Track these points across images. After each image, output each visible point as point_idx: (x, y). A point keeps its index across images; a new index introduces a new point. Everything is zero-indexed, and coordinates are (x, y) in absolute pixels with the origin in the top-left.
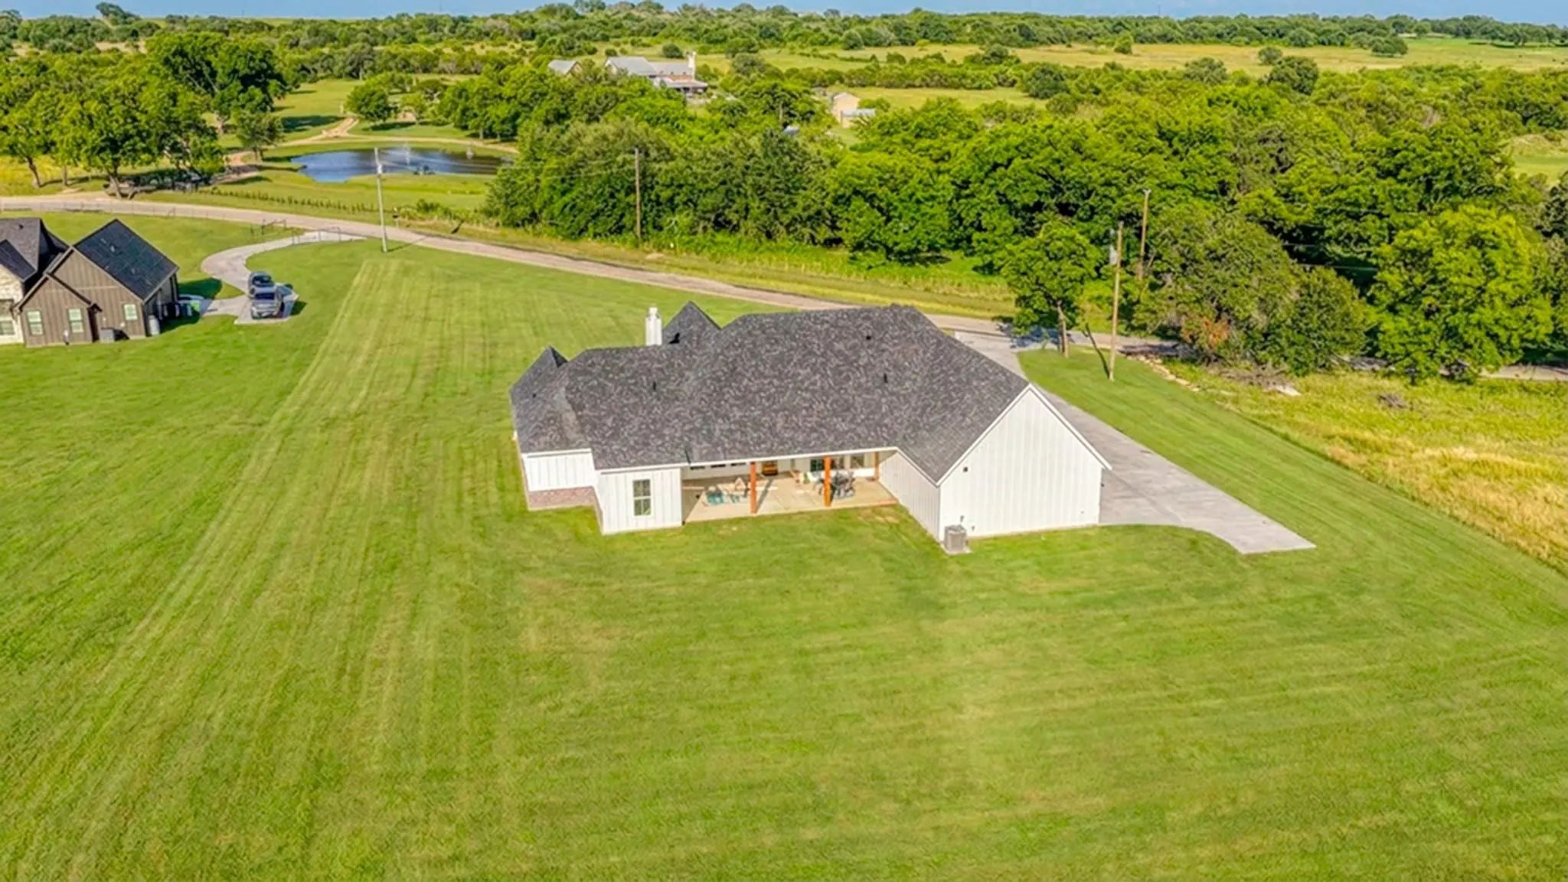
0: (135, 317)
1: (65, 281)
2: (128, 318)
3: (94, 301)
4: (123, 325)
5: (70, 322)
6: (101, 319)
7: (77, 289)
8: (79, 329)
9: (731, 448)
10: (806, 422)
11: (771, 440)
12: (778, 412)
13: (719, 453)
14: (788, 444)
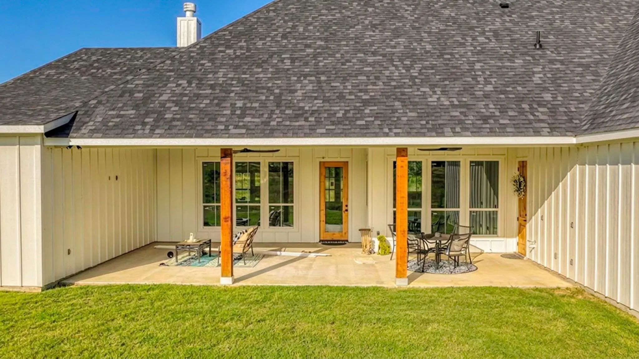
9: (173, 119)
10: (361, 91)
11: (272, 112)
12: (305, 76)
13: (144, 124)
14: (306, 120)
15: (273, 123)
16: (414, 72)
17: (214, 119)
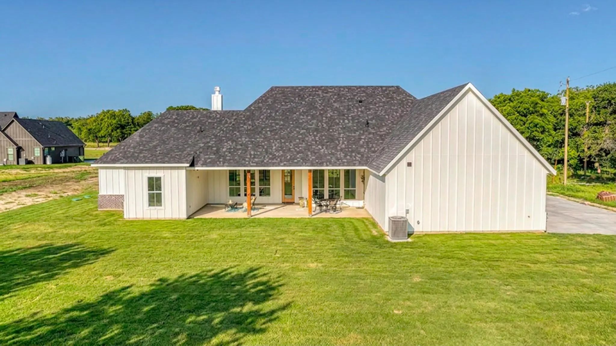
0: (39, 155)
1: (9, 135)
2: (36, 155)
3: (20, 145)
4: (33, 158)
5: (8, 155)
6: (24, 155)
7: (15, 139)
8: (11, 158)
9: (230, 160)
10: (296, 147)
11: (265, 157)
12: (276, 140)
13: (220, 162)
14: (277, 160)
15: (265, 161)
16: (317, 138)
17: (244, 160)
